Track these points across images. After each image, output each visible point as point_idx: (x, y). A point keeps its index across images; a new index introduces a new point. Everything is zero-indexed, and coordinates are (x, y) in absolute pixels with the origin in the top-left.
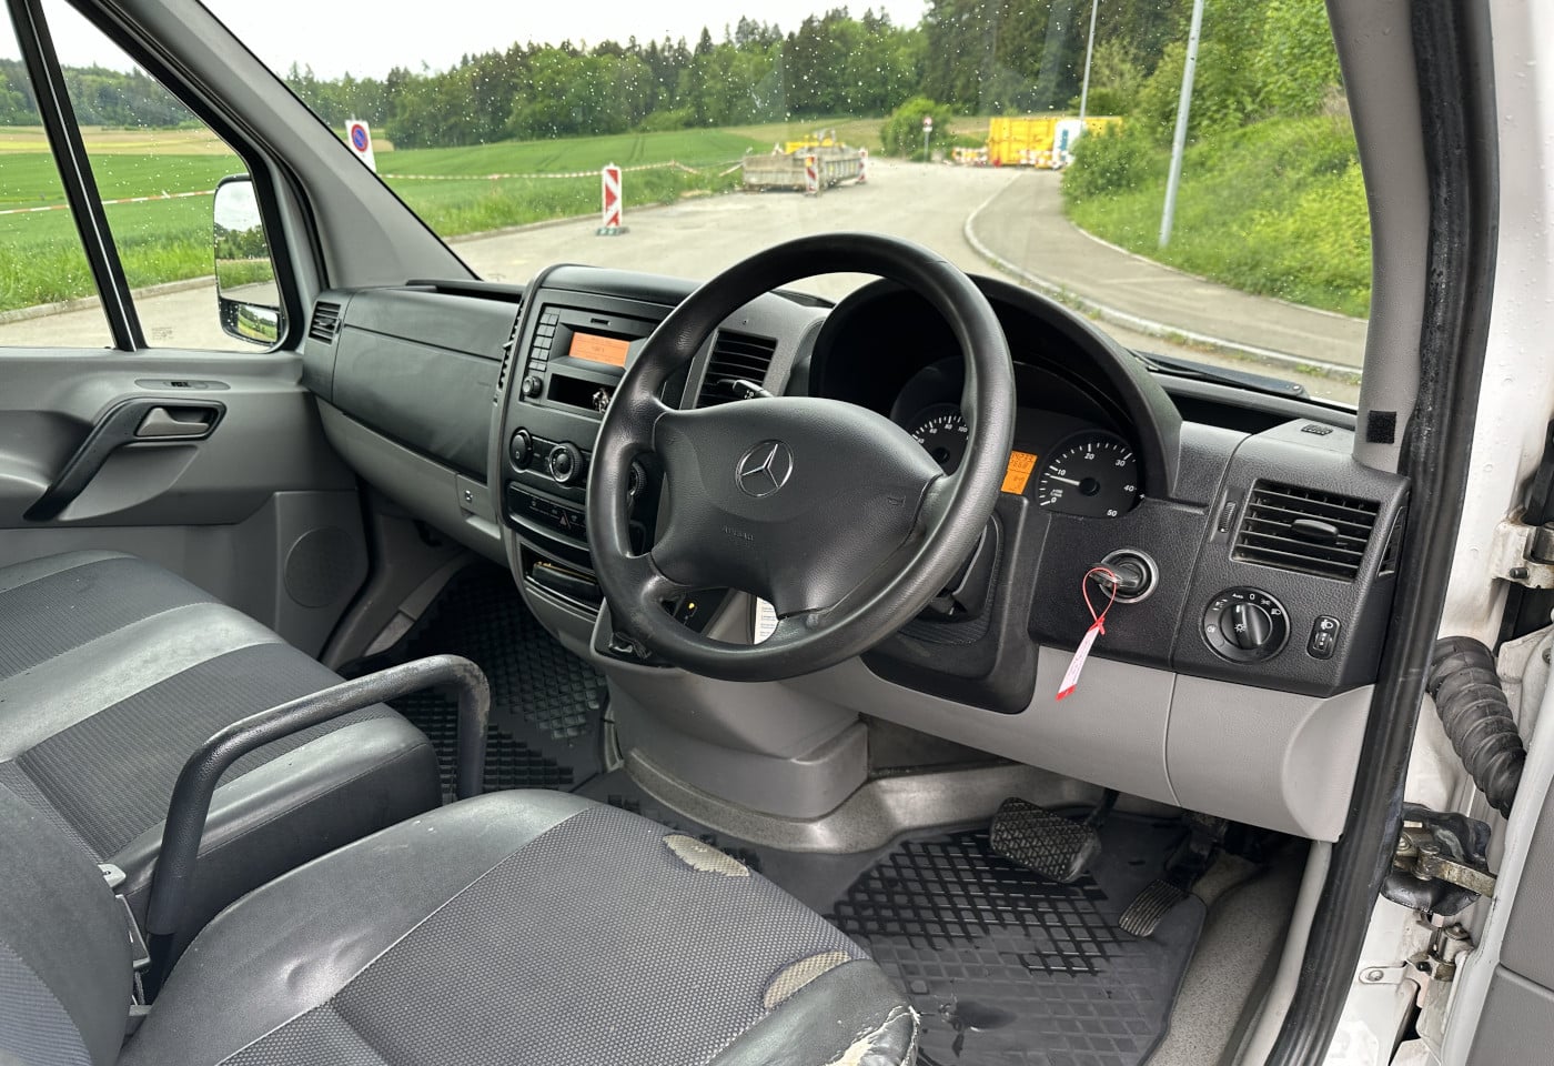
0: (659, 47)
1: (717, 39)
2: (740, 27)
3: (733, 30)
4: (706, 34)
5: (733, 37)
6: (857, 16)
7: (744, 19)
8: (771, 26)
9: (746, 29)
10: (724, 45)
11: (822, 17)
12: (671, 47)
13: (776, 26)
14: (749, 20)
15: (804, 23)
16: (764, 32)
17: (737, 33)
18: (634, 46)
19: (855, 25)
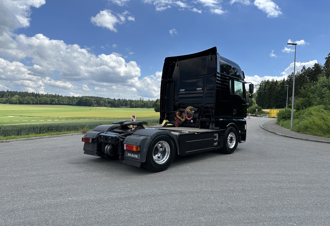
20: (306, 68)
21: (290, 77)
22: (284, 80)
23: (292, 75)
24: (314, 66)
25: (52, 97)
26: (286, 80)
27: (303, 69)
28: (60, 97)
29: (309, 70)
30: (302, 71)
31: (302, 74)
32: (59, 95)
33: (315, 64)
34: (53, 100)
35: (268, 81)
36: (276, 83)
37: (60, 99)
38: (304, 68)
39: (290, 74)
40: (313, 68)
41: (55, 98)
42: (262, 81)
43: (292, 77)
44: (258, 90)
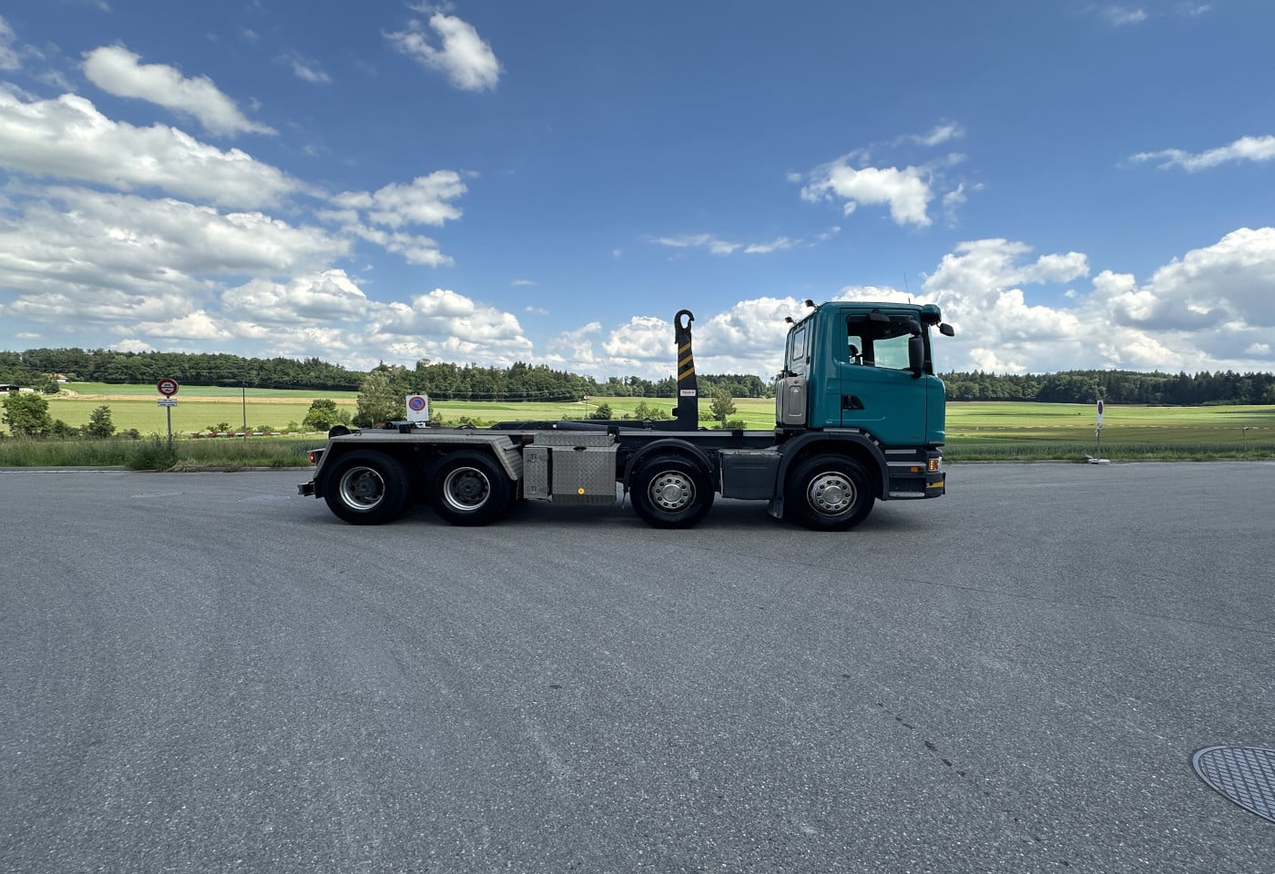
25: (964, 380)
28: (988, 380)
32: (982, 373)
34: (966, 388)
37: (987, 385)
41: (971, 384)
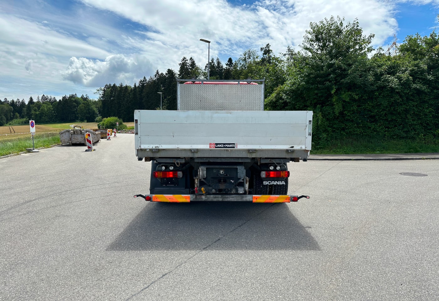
0: (15, 102)
1: (35, 100)
2: (42, 98)
3: (40, 98)
4: (31, 99)
5: (40, 100)
6: (79, 96)
7: (44, 95)
8: (53, 97)
9: (44, 98)
10: (38, 102)
11: (68, 96)
12: (20, 102)
13: (54, 98)
14: (46, 95)
15: (63, 97)
16: (50, 100)
17: (41, 99)
18: (6, 101)
19: (78, 99)
20: (159, 73)
21: (142, 82)
22: (135, 86)
23: (144, 81)
24: (167, 73)
26: (136, 86)
27: (156, 75)
29: (163, 76)
30: (155, 77)
31: (155, 80)
33: (168, 70)
35: (114, 85)
36: (125, 89)
38: (158, 73)
39: (142, 79)
40: (166, 74)
42: (107, 85)
43: (144, 83)
44: (102, 97)
